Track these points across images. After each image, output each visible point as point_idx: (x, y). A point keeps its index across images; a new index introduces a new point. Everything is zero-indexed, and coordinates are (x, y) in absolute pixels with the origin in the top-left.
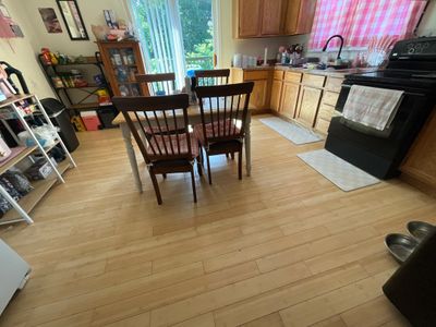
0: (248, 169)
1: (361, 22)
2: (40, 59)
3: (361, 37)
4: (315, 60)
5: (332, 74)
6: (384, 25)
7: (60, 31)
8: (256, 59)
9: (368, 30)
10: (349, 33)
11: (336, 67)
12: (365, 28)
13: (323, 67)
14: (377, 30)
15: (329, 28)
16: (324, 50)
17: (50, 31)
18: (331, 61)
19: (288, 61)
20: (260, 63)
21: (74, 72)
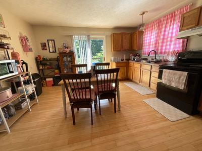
0: (119, 107)
1: (162, 46)
2: (36, 59)
3: (163, 51)
4: (146, 59)
5: (154, 65)
6: (172, 47)
7: (46, 49)
8: (121, 58)
9: (166, 49)
10: (158, 50)
11: (155, 62)
12: (164, 48)
13: (149, 62)
14: (170, 49)
15: (149, 48)
16: (149, 55)
17: (43, 50)
18: (153, 59)
19: (134, 59)
20: (122, 60)
21: (48, 63)
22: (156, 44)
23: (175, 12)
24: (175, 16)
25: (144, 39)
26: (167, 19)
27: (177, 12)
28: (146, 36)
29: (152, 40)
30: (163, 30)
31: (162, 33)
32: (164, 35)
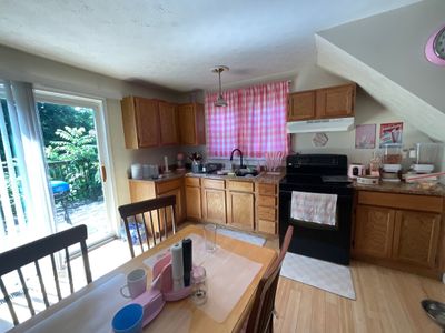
1: (252, 142)
3: (255, 150)
6: (269, 144)
14: (266, 147)
20: (161, 171)
22: (239, 135)
23: (266, 87)
24: (267, 92)
26: (254, 94)
27: (269, 87)
29: (228, 128)
30: (250, 111)
31: (250, 118)
32: (253, 122)
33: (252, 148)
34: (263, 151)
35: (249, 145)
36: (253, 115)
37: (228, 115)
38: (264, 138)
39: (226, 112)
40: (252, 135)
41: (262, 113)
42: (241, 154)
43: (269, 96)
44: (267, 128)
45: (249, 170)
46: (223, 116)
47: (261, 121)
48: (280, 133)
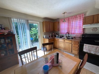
8: (49, 36)
22: (68, 29)
23: (77, 16)
24: (77, 17)
25: (60, 26)
26: (73, 18)
27: (78, 16)
28: (61, 24)
29: (65, 27)
30: (72, 23)
31: (71, 24)
32: (72, 25)
33: (72, 32)
34: (75, 33)
35: (71, 31)
36: (72, 24)
37: (65, 24)
38: (75, 29)
39: (65, 23)
40: (72, 29)
41: (75, 23)
42: (68, 33)
43: (78, 18)
44: (76, 27)
45: (71, 37)
46: (64, 24)
47: (75, 25)
48: (80, 28)
